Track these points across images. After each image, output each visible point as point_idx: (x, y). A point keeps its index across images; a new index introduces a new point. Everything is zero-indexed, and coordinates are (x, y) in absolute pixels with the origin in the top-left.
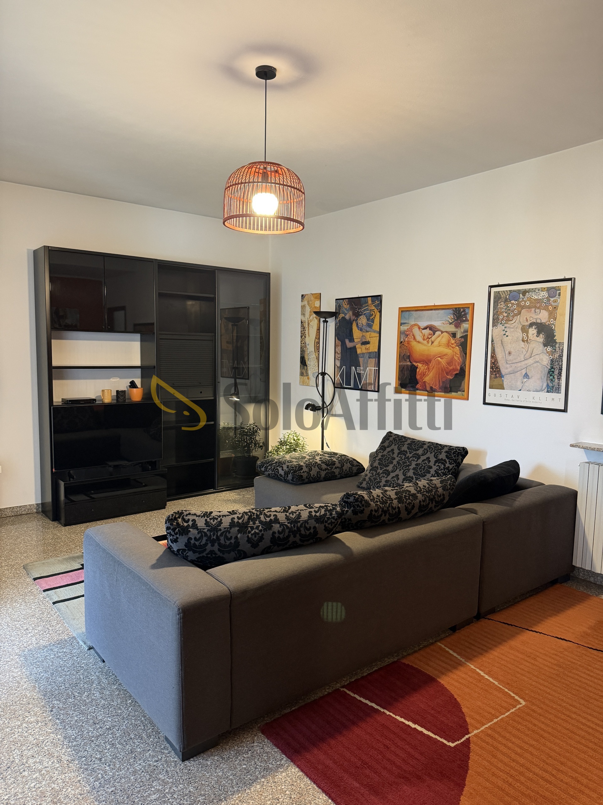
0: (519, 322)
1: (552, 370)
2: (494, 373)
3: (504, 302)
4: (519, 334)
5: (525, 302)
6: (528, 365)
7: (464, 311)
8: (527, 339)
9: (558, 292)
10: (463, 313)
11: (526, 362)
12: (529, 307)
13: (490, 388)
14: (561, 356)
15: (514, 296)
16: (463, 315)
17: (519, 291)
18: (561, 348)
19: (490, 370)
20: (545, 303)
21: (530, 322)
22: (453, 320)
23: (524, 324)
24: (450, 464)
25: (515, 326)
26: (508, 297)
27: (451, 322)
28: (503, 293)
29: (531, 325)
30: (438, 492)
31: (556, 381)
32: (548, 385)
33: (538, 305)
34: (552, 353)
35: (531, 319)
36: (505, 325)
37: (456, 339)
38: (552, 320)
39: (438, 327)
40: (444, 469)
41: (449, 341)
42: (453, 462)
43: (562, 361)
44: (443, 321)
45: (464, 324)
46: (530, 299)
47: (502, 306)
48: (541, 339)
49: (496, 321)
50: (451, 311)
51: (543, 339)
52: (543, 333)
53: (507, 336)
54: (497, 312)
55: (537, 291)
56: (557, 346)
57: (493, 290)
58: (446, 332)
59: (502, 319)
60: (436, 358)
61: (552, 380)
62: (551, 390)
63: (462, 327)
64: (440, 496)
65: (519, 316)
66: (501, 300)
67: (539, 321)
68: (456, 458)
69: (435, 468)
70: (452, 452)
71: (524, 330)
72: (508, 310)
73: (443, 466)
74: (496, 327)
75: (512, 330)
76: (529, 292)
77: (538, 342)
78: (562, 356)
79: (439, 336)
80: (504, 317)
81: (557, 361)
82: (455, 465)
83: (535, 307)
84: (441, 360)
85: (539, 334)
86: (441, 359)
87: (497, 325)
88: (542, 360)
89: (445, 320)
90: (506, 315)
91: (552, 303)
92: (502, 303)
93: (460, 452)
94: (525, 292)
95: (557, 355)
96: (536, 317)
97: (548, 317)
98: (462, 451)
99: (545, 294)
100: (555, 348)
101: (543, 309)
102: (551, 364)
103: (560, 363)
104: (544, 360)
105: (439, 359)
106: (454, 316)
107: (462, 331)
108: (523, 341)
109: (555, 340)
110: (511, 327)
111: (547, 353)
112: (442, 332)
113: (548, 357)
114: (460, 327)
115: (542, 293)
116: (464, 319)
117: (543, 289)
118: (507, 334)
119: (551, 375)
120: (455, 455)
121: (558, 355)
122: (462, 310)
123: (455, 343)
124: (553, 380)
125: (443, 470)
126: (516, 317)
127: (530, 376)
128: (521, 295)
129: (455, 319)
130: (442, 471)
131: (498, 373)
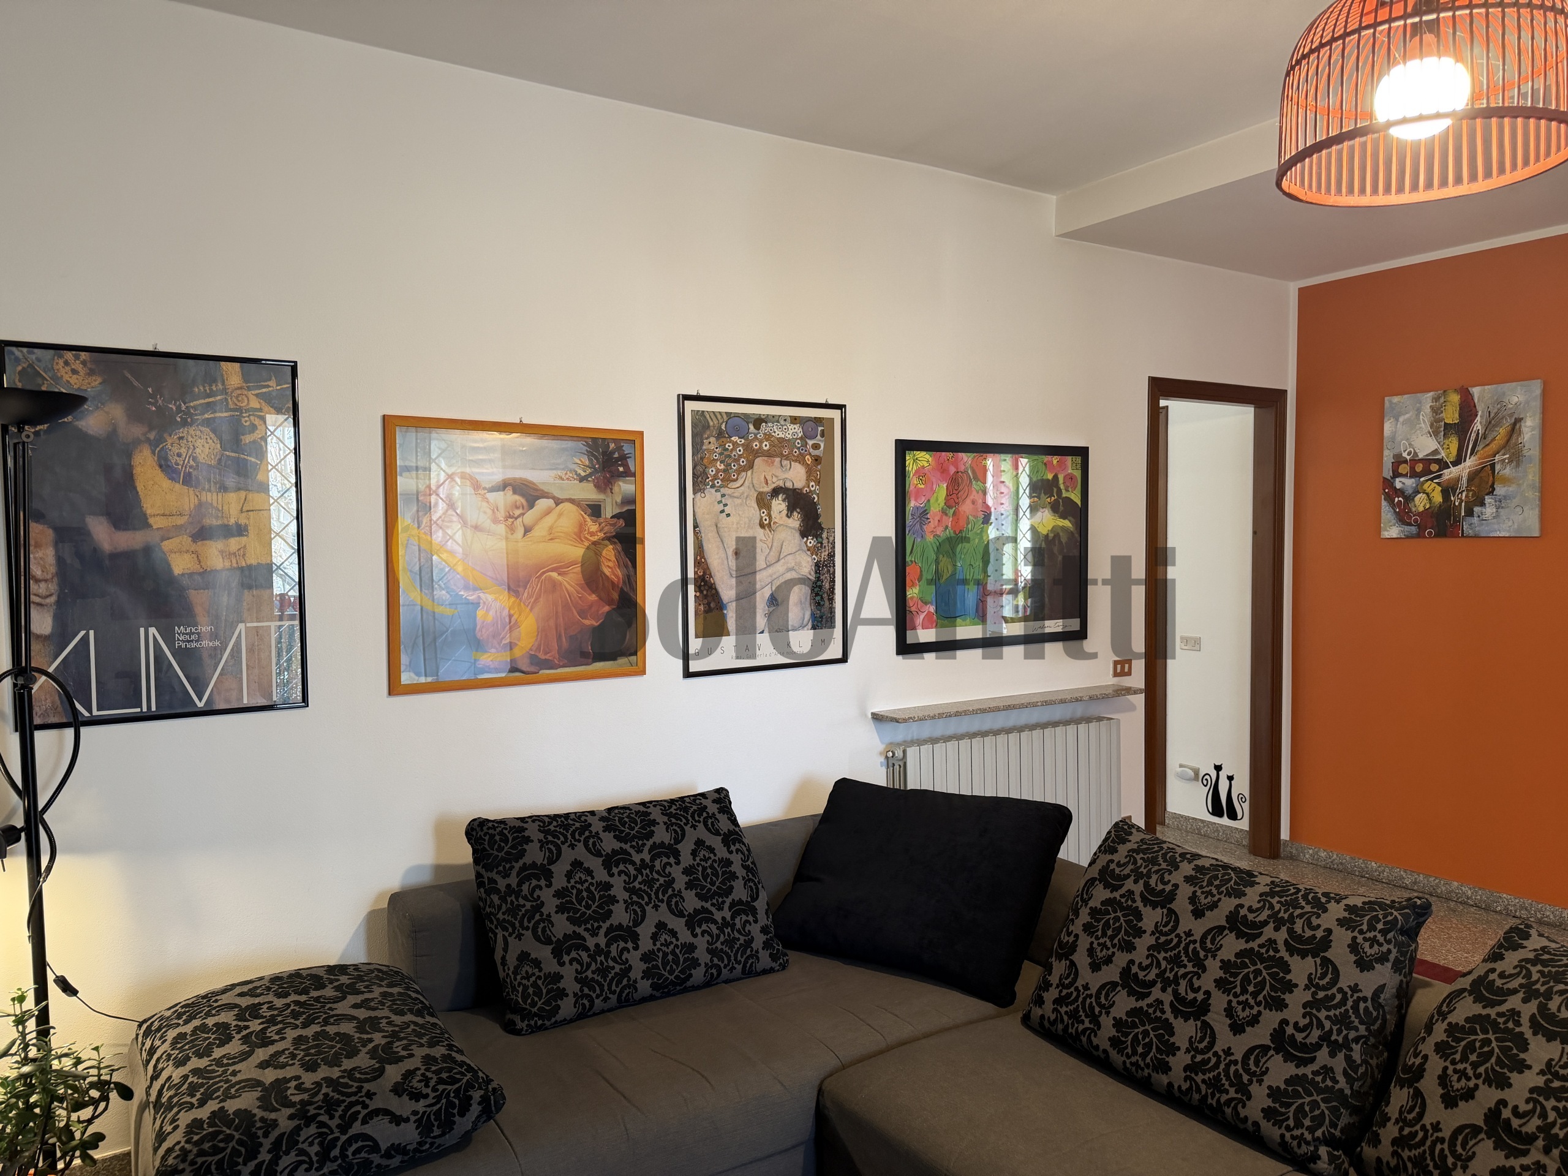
0: (751, 486)
3: (718, 438)
4: (753, 511)
5: (761, 442)
6: (775, 577)
7: (619, 448)
8: (770, 523)
9: (820, 429)
10: (616, 455)
11: (770, 571)
12: (769, 455)
14: (832, 556)
15: (737, 426)
16: (617, 459)
17: (746, 417)
18: (831, 539)
20: (799, 448)
21: (774, 486)
22: (589, 471)
23: (761, 490)
25: (743, 493)
26: (723, 427)
27: (583, 474)
28: (712, 415)
29: (776, 492)
32: (813, 615)
33: (786, 452)
35: (775, 479)
36: (722, 490)
37: (601, 520)
38: (813, 483)
39: (542, 487)
41: (581, 526)
43: (834, 566)
44: (555, 472)
45: (621, 483)
46: (768, 437)
47: (712, 447)
48: (795, 522)
49: (700, 479)
50: (580, 446)
51: (799, 522)
52: (798, 510)
53: (728, 515)
54: (702, 459)
55: (782, 422)
57: (690, 406)
58: (572, 501)
59: (715, 477)
60: (544, 573)
63: (616, 489)
65: (749, 473)
66: (708, 432)
67: (789, 485)
71: (763, 502)
72: (725, 456)
74: (703, 495)
75: (738, 501)
76: (766, 423)
77: (790, 528)
78: (834, 556)
79: (548, 512)
80: (718, 471)
81: (826, 565)
83: (781, 456)
84: (560, 578)
85: (792, 512)
86: (559, 574)
87: (704, 489)
88: (799, 564)
90: (722, 467)
92: (712, 439)
94: (759, 421)
95: (824, 554)
96: (783, 476)
97: (805, 478)
101: (796, 461)
102: (816, 573)
103: (832, 569)
104: (804, 564)
105: (554, 575)
106: (590, 460)
107: (619, 500)
108: (762, 526)
109: (820, 524)
110: (735, 495)
111: (808, 550)
112: (558, 502)
113: (809, 559)
114: (611, 489)
115: (792, 426)
116: (621, 469)
117: (794, 420)
118: (727, 510)
121: (827, 553)
122: (612, 446)
123: (601, 531)
124: (822, 603)
126: (744, 474)
127: (779, 600)
128: (751, 427)
129: (595, 468)
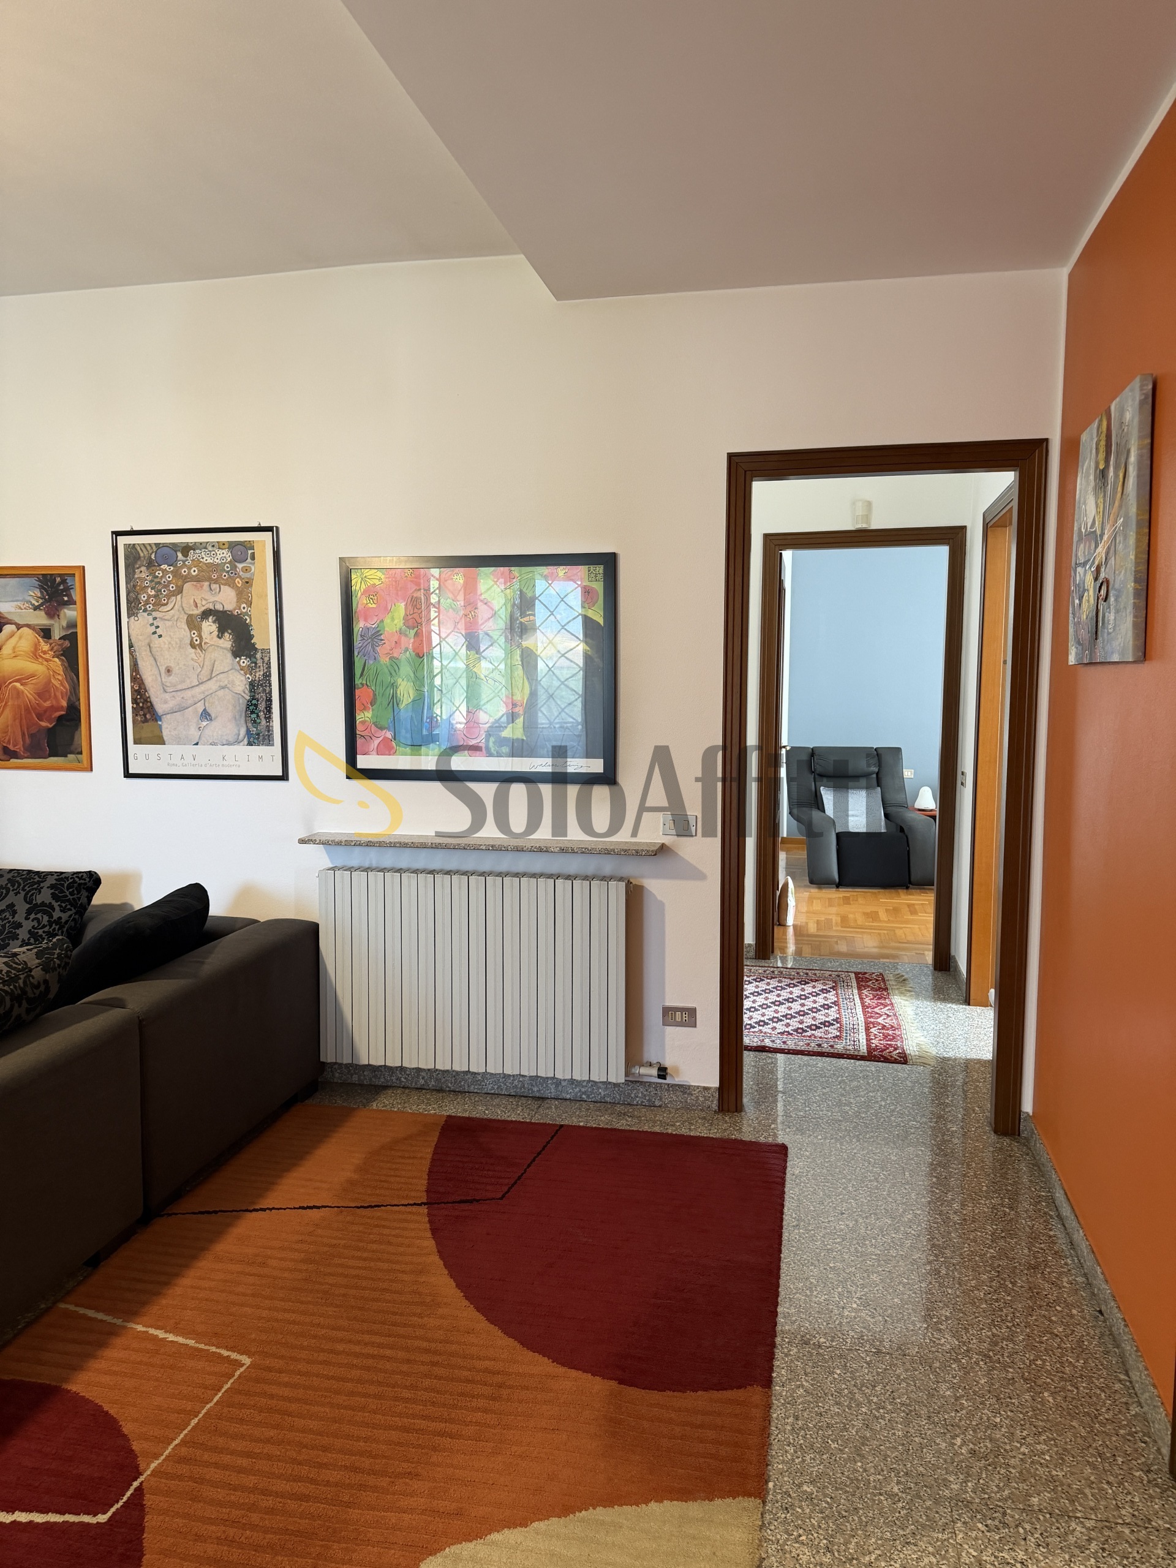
0: (181, 609)
1: (254, 702)
2: (141, 713)
3: (148, 567)
4: (183, 632)
5: (189, 569)
6: (207, 693)
7: (64, 581)
8: (201, 643)
9: (250, 552)
10: (62, 587)
11: (202, 688)
12: (198, 580)
13: (135, 743)
14: (267, 676)
15: (167, 554)
16: (63, 590)
17: (174, 547)
18: (266, 659)
19: (131, 705)
20: (228, 572)
21: (203, 608)
22: (41, 601)
23: (191, 613)
24: (63, 910)
25: (173, 616)
26: (153, 557)
27: (37, 604)
28: (143, 548)
29: (206, 614)
30: (33, 978)
31: (264, 722)
32: (248, 731)
33: (215, 576)
34: (251, 669)
35: (204, 602)
36: (153, 613)
37: (51, 641)
38: (244, 605)
39: (7, 616)
40: (50, 923)
41: (36, 646)
42: (69, 907)
43: (270, 685)
44: (18, 603)
45: (66, 611)
46: (197, 563)
47: (143, 575)
48: (227, 642)
49: (133, 604)
50: (33, 581)
51: (231, 643)
52: (230, 631)
53: (160, 636)
54: (134, 586)
55: (210, 548)
56: (259, 655)
57: (122, 541)
58: (28, 626)
59: (147, 602)
60: (10, 683)
61: (255, 722)
62: (256, 741)
63: (62, 615)
64: (37, 987)
65: (179, 597)
66: (139, 563)
67: (219, 607)
68: (75, 896)
69: (28, 925)
70: (66, 885)
71: (193, 623)
72: (156, 583)
73: (46, 918)
74: (136, 618)
75: (170, 623)
76: (194, 550)
77: (221, 648)
78: (270, 676)
79: (12, 635)
80: (149, 596)
81: (261, 685)
82: (74, 911)
83: (210, 580)
84: (22, 687)
85: (223, 633)
86: (21, 685)
87: (137, 613)
88: (233, 683)
89: (22, 601)
90: (153, 593)
91: (241, 573)
92: (143, 569)
93: (83, 881)
94: (186, 549)
95: (259, 674)
96: (212, 599)
97: (235, 600)
98: (88, 880)
99: (225, 555)
100: (254, 660)
101: (225, 584)
102: (251, 691)
103: (268, 689)
104: (237, 683)
105: (18, 685)
106: (41, 592)
107: (64, 624)
108: (193, 646)
109: (254, 645)
110: (166, 618)
111: (241, 670)
112: (19, 627)
113: (243, 678)
114: (58, 616)
115: (221, 551)
116: (66, 599)
117: (221, 545)
118: (159, 632)
119: (252, 712)
120: (73, 891)
121: (262, 673)
122: (58, 580)
123: (51, 650)
124: (258, 721)
125: (48, 927)
126: (173, 598)
127: (213, 716)
128: (180, 555)
129: (45, 599)
130: (46, 929)
131: (149, 712)
